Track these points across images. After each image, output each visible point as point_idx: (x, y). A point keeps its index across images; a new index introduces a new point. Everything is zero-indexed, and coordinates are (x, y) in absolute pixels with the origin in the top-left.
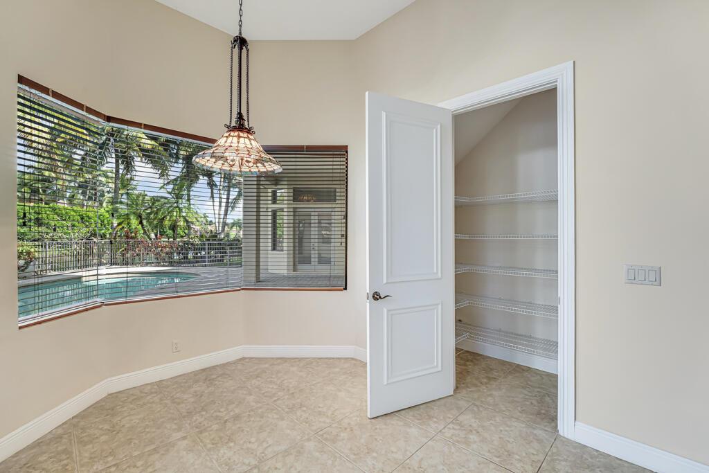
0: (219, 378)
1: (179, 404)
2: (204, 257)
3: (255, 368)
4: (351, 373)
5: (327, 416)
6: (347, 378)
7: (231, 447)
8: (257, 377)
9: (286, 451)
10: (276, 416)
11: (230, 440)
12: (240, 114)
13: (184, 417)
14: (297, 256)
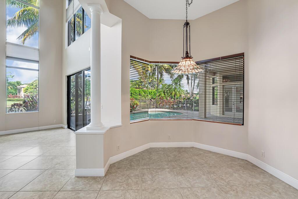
0: (183, 152)
1: (169, 157)
2: (185, 106)
3: (197, 152)
4: (243, 167)
5: (226, 181)
6: (241, 168)
7: (182, 177)
8: (197, 156)
9: (203, 187)
10: (202, 173)
11: (182, 175)
12: (187, 52)
13: (169, 161)
14: (225, 107)
